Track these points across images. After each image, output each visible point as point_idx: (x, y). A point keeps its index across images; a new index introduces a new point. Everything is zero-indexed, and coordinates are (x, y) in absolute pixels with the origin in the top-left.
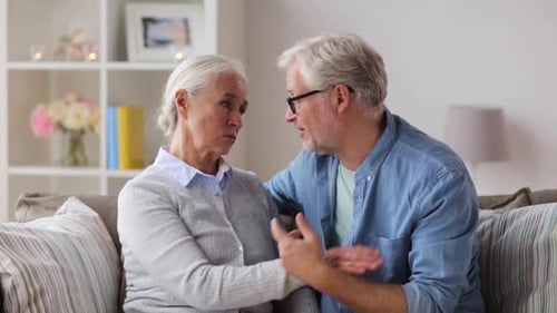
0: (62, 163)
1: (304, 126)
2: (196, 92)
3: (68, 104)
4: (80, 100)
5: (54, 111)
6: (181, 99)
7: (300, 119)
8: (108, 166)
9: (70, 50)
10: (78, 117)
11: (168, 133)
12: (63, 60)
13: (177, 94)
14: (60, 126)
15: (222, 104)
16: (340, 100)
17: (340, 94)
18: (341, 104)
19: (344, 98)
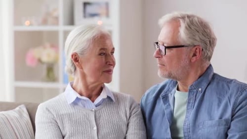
2: (82, 53)
4: (52, 47)
6: (76, 58)
7: (164, 58)
8: (64, 82)
10: (49, 56)
14: (40, 61)
15: (100, 54)
16: (195, 55)
17: (196, 51)
18: (194, 58)
19: (198, 54)
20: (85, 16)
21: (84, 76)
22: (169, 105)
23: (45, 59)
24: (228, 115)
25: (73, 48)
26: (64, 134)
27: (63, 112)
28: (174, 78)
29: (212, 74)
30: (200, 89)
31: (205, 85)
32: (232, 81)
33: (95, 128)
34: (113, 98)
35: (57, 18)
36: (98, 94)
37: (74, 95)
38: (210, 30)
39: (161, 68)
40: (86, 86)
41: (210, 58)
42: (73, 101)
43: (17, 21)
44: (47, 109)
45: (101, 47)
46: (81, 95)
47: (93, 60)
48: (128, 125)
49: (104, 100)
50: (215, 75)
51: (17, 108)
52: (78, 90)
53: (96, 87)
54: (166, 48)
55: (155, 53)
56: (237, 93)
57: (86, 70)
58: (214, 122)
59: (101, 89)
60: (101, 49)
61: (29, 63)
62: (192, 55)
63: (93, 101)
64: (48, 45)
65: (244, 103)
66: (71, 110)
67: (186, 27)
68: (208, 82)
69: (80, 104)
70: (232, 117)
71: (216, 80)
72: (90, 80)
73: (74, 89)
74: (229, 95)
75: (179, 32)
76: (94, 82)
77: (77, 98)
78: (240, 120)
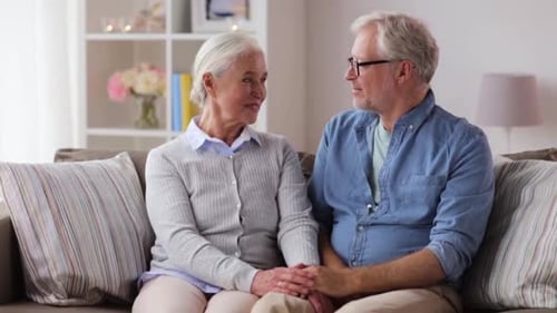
0: (137, 126)
1: (362, 87)
2: (219, 74)
3: (140, 70)
4: (152, 68)
5: (126, 78)
6: (208, 81)
7: (360, 80)
8: (173, 128)
9: (150, 22)
10: (148, 83)
11: (201, 105)
12: (144, 32)
13: (204, 76)
14: (132, 91)
15: (244, 80)
16: (402, 74)
17: (404, 69)
18: (403, 77)
19: (406, 72)
20: (208, 18)
21: (217, 110)
22: (366, 143)
23: (141, 88)
24: (445, 171)
25: (208, 64)
26: (190, 191)
27: (186, 160)
28: (374, 108)
29: (432, 106)
30: (411, 127)
31: (419, 121)
32: (458, 120)
33: (235, 182)
34: (258, 140)
35: (162, 20)
36: (238, 135)
37: (201, 138)
38: (424, 37)
39: (356, 94)
40: (221, 124)
41: (428, 79)
42: (199, 146)
43: (93, 24)
44: (164, 157)
45: (247, 69)
46: (212, 136)
47: (233, 86)
48: (280, 175)
49: (245, 143)
50: (436, 107)
51: (118, 157)
52: (208, 129)
53: (233, 127)
54: (358, 65)
55: (346, 75)
56: (462, 138)
57: (221, 101)
58: (423, 178)
59: (241, 130)
60: (247, 73)
61: (112, 95)
62: (398, 73)
63: (230, 145)
64: (145, 66)
65: (469, 155)
66: (198, 158)
67: (386, 35)
68: (424, 118)
69: (211, 149)
70: (449, 175)
71: (436, 116)
72: (226, 115)
73: (201, 128)
74: (449, 141)
75: (376, 41)
76: (232, 121)
77: (207, 141)
78: (461, 180)
